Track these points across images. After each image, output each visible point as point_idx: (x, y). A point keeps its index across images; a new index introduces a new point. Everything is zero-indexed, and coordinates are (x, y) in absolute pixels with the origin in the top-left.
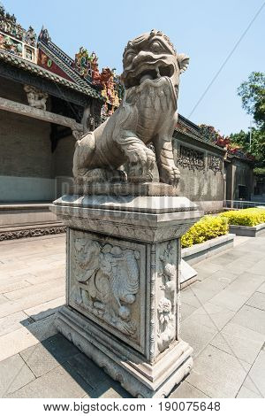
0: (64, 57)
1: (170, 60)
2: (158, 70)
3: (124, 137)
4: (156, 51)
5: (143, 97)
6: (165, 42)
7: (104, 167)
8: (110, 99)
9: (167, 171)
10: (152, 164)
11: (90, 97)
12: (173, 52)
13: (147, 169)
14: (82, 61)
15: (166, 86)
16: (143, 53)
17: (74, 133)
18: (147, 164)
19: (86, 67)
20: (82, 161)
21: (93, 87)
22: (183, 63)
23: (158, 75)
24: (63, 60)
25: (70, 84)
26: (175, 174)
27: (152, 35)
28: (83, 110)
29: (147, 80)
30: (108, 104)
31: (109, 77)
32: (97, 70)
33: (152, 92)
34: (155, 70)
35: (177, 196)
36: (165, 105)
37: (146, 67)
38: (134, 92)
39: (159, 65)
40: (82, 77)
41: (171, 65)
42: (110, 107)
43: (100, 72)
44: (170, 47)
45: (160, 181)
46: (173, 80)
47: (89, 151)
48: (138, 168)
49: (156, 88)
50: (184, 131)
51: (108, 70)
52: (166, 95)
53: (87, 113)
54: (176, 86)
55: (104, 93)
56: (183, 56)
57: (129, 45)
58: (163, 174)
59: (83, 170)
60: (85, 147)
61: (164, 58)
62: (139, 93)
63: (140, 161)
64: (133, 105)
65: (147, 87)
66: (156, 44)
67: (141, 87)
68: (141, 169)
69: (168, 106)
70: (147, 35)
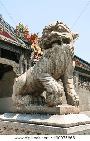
0: (10, 28)
1: (68, 35)
2: (61, 40)
3: (44, 77)
4: (60, 31)
5: (54, 54)
6: (65, 27)
7: (32, 94)
8: (36, 49)
9: (71, 97)
10: (61, 93)
11: (24, 48)
12: (69, 31)
13: (59, 97)
14: (20, 30)
15: (67, 48)
16: (53, 32)
17: (14, 69)
18: (58, 94)
19: (22, 33)
20: (18, 91)
21: (26, 43)
22: (75, 36)
23: (62, 43)
24: (10, 29)
25: (13, 42)
26: (76, 99)
27: (58, 24)
28: (20, 55)
29: (56, 46)
30: (35, 52)
31: (35, 38)
32: (28, 34)
33: (59, 52)
34: (60, 41)
35: (79, 113)
36: (67, 58)
37: (55, 39)
38: (49, 52)
39: (62, 38)
40: (20, 38)
41: (69, 38)
42: (36, 54)
43: (31, 35)
44: (67, 29)
45: (67, 104)
46: (70, 45)
47: (23, 85)
48: (52, 96)
49: (61, 49)
50: (81, 66)
51: (35, 34)
52: (67, 53)
53: (22, 57)
54: (73, 48)
55: (32, 46)
56: (75, 33)
57: (45, 28)
58: (69, 99)
59: (18, 97)
60: (20, 82)
61: (65, 34)
62: (52, 52)
63: (54, 92)
64: (49, 59)
65: (56, 49)
66: (60, 28)
67: (53, 49)
68: (55, 97)
69: (69, 59)
70: (55, 24)
